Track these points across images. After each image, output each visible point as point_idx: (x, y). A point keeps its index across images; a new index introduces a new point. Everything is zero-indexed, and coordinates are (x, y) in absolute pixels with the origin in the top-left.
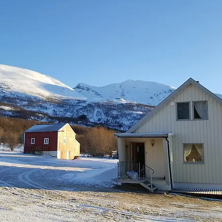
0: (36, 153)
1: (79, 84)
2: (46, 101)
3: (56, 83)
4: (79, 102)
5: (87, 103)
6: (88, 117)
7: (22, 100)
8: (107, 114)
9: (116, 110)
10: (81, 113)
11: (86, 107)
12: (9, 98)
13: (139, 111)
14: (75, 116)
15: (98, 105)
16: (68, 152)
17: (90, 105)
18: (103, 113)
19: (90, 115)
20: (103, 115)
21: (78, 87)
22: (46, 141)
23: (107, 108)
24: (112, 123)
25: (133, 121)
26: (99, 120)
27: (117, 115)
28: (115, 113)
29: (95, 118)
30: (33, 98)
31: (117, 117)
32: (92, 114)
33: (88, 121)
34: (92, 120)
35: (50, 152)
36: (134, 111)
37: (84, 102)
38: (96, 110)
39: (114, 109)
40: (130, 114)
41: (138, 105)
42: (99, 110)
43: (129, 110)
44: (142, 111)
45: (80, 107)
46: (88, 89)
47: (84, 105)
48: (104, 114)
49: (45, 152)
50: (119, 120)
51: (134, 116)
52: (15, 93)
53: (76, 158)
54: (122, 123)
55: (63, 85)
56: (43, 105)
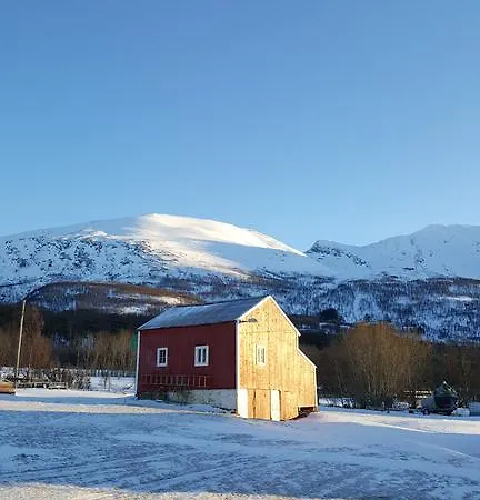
0: (172, 395)
1: (317, 244)
2: (249, 283)
3: (269, 243)
4: (320, 280)
5: (337, 282)
6: (340, 312)
7: (201, 282)
8: (383, 304)
9: (404, 294)
10: (325, 304)
11: (333, 291)
12: (175, 280)
13: (464, 294)
14: (312, 311)
15: (363, 285)
16: (275, 394)
17: (343, 287)
18: (374, 304)
19: (346, 309)
20: (376, 308)
21: (315, 249)
22: (201, 356)
23: (384, 291)
24: (397, 323)
25: (449, 319)
26: (368, 318)
27: (410, 307)
28: (403, 301)
29: (356, 314)
30: (221, 277)
31: (408, 311)
32: (349, 307)
33: (340, 320)
34: (349, 320)
35: (215, 393)
36: (451, 294)
37: (331, 280)
38: (359, 296)
39: (400, 293)
40: (440, 304)
41: (460, 282)
42: (365, 296)
43: (438, 293)
44: (470, 295)
45: (322, 292)
46: (338, 252)
47: (330, 286)
48: (378, 304)
49: (197, 393)
50: (416, 318)
51: (453, 306)
52: (187, 268)
53: (304, 412)
54: (424, 325)
55: (282, 246)
56: (244, 291)
